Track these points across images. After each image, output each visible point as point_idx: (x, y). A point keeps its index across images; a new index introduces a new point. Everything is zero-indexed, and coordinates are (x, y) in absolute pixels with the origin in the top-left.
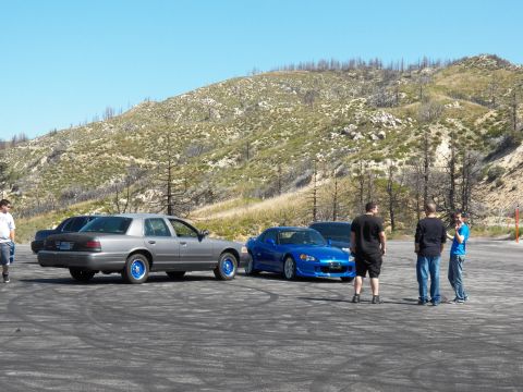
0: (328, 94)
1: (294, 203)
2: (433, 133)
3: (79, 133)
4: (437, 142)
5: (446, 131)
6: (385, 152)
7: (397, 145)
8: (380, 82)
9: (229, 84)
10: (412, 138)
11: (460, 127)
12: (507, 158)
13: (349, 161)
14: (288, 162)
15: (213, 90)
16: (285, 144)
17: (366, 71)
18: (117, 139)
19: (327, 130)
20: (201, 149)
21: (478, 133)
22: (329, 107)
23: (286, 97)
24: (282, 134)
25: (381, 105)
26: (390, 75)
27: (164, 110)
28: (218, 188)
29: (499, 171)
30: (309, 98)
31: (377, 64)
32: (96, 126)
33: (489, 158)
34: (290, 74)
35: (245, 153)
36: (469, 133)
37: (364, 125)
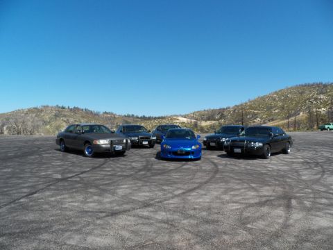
0: (307, 92)
3: (242, 105)
6: (322, 106)
7: (325, 104)
8: (322, 88)
9: (280, 91)
10: (330, 102)
15: (276, 93)
17: (318, 85)
18: (250, 106)
19: (305, 101)
20: (272, 108)
22: (306, 96)
23: (295, 93)
25: (321, 93)
26: (325, 86)
27: (263, 99)
28: (275, 117)
30: (301, 93)
31: (321, 83)
32: (246, 103)
34: (297, 87)
35: (283, 108)
37: (316, 99)
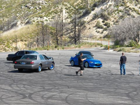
1: (16, 33)
2: (60, 7)
4: (61, 11)
5: (64, 7)
6: (43, 14)
7: (47, 12)
10: (52, 9)
11: (69, 6)
12: (86, 18)
13: (31, 17)
14: (6, 17)
16: (4, 10)
21: (75, 8)
24: (2, 6)
29: (84, 22)
33: (80, 17)
36: (72, 8)
37: (33, 4)
